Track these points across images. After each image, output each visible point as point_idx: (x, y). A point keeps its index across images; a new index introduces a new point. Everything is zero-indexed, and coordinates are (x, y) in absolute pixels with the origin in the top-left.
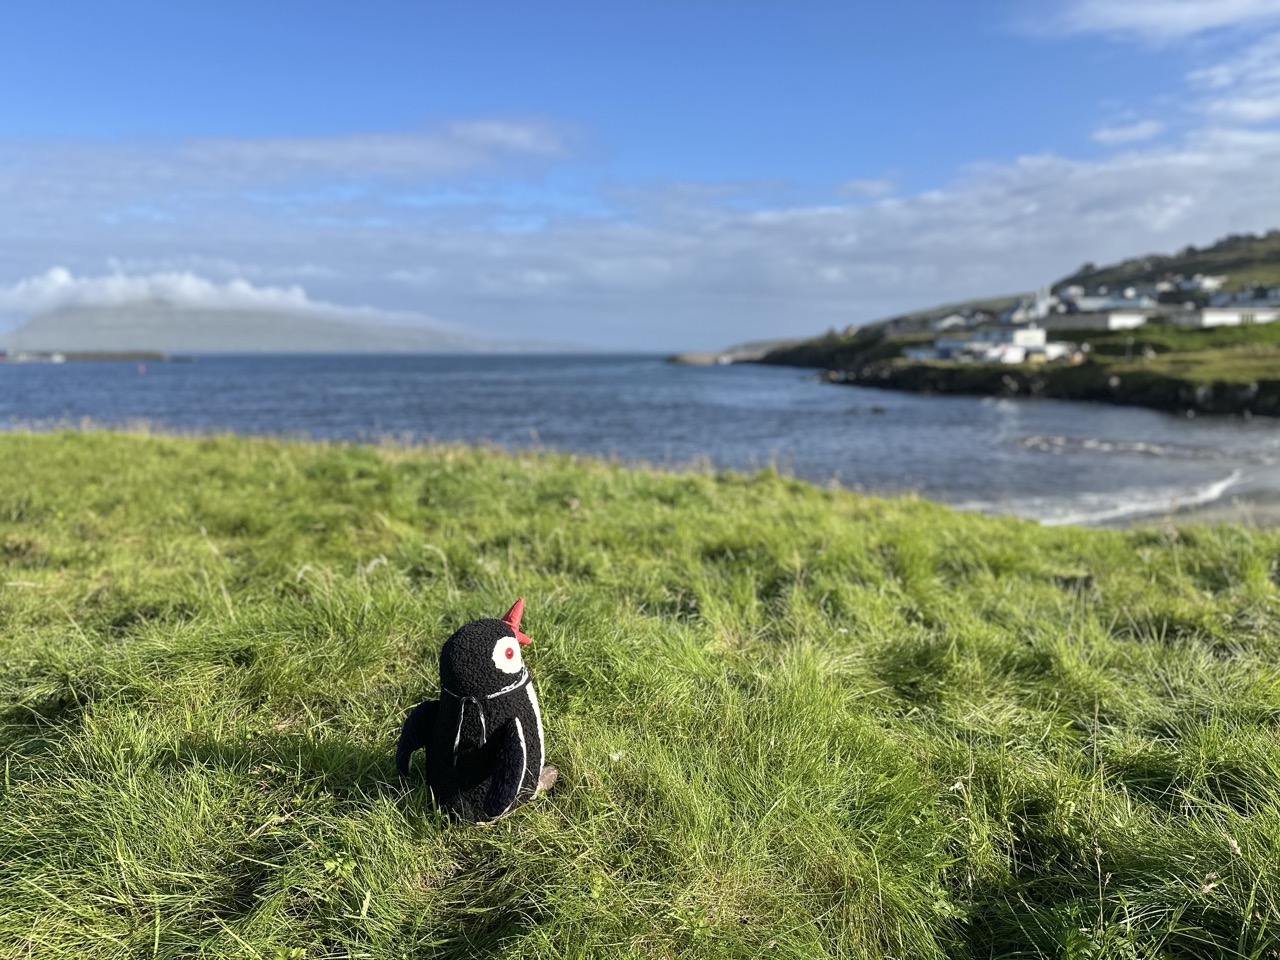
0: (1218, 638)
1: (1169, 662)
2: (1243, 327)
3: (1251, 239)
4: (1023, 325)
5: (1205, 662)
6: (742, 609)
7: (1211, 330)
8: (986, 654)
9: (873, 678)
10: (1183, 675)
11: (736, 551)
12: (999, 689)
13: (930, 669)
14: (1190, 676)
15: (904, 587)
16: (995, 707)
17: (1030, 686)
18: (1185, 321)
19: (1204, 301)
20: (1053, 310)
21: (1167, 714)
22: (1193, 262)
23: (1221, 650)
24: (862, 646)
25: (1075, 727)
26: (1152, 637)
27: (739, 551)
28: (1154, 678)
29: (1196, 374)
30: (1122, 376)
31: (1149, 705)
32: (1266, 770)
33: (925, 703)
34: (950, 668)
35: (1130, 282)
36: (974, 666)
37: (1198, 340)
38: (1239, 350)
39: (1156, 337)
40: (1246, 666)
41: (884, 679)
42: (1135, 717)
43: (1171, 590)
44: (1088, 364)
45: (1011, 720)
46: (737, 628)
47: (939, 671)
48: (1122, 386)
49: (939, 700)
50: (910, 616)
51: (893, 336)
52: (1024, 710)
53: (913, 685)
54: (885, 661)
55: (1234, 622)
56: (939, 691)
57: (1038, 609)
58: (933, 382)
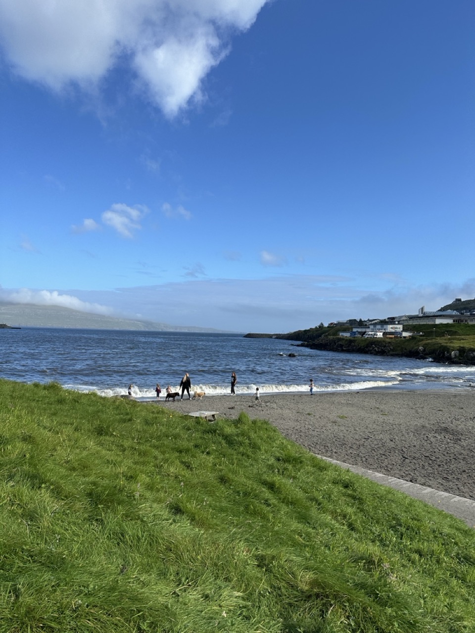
4: (393, 322)
30: (424, 345)
58: (341, 346)
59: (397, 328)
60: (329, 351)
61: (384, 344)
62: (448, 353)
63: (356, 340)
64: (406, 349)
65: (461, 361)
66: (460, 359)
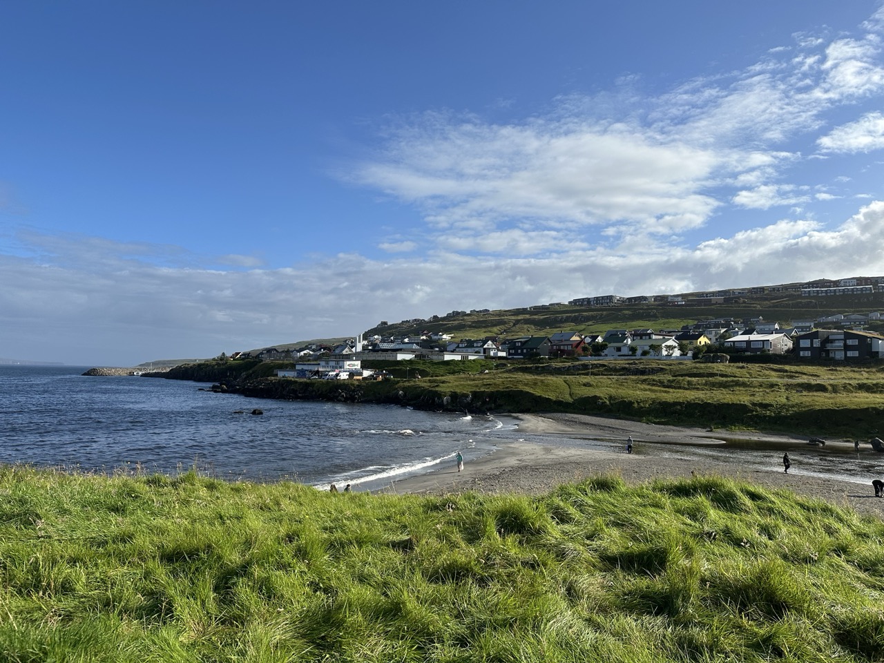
0: (479, 574)
1: (459, 594)
2: (462, 362)
3: (464, 314)
4: (348, 357)
5: (475, 591)
6: (203, 602)
7: (448, 363)
8: (364, 608)
9: (297, 638)
10: (466, 601)
11: (191, 555)
12: (373, 631)
13: (333, 625)
14: (469, 601)
15: (308, 566)
16: (373, 643)
17: (390, 625)
18: (436, 358)
19: (444, 348)
20: (364, 348)
21: (462, 630)
22: (437, 325)
23: (482, 582)
24: (288, 616)
25: (419, 648)
26: (449, 580)
27: (193, 553)
28: (452, 606)
29: (443, 388)
30: (404, 389)
31: (454, 627)
32: (513, 657)
33: (332, 650)
34: (345, 622)
35: (405, 335)
36: (359, 617)
37: (442, 370)
38: (462, 375)
39: (421, 367)
40: (494, 590)
41: (305, 638)
42: (448, 635)
43: (453, 545)
44: (386, 380)
45: (383, 651)
46: (201, 618)
47: (339, 625)
48: (405, 395)
49: (340, 646)
50: (315, 587)
51: (267, 360)
52: (389, 642)
53: (323, 638)
54: (304, 623)
55: (486, 563)
56: (340, 639)
57: (388, 569)
58: (294, 391)
59: (354, 365)
60: (278, 398)
61: (353, 388)
62: (438, 398)
63: (315, 383)
64: (379, 394)
65: (455, 408)
66: (453, 406)
